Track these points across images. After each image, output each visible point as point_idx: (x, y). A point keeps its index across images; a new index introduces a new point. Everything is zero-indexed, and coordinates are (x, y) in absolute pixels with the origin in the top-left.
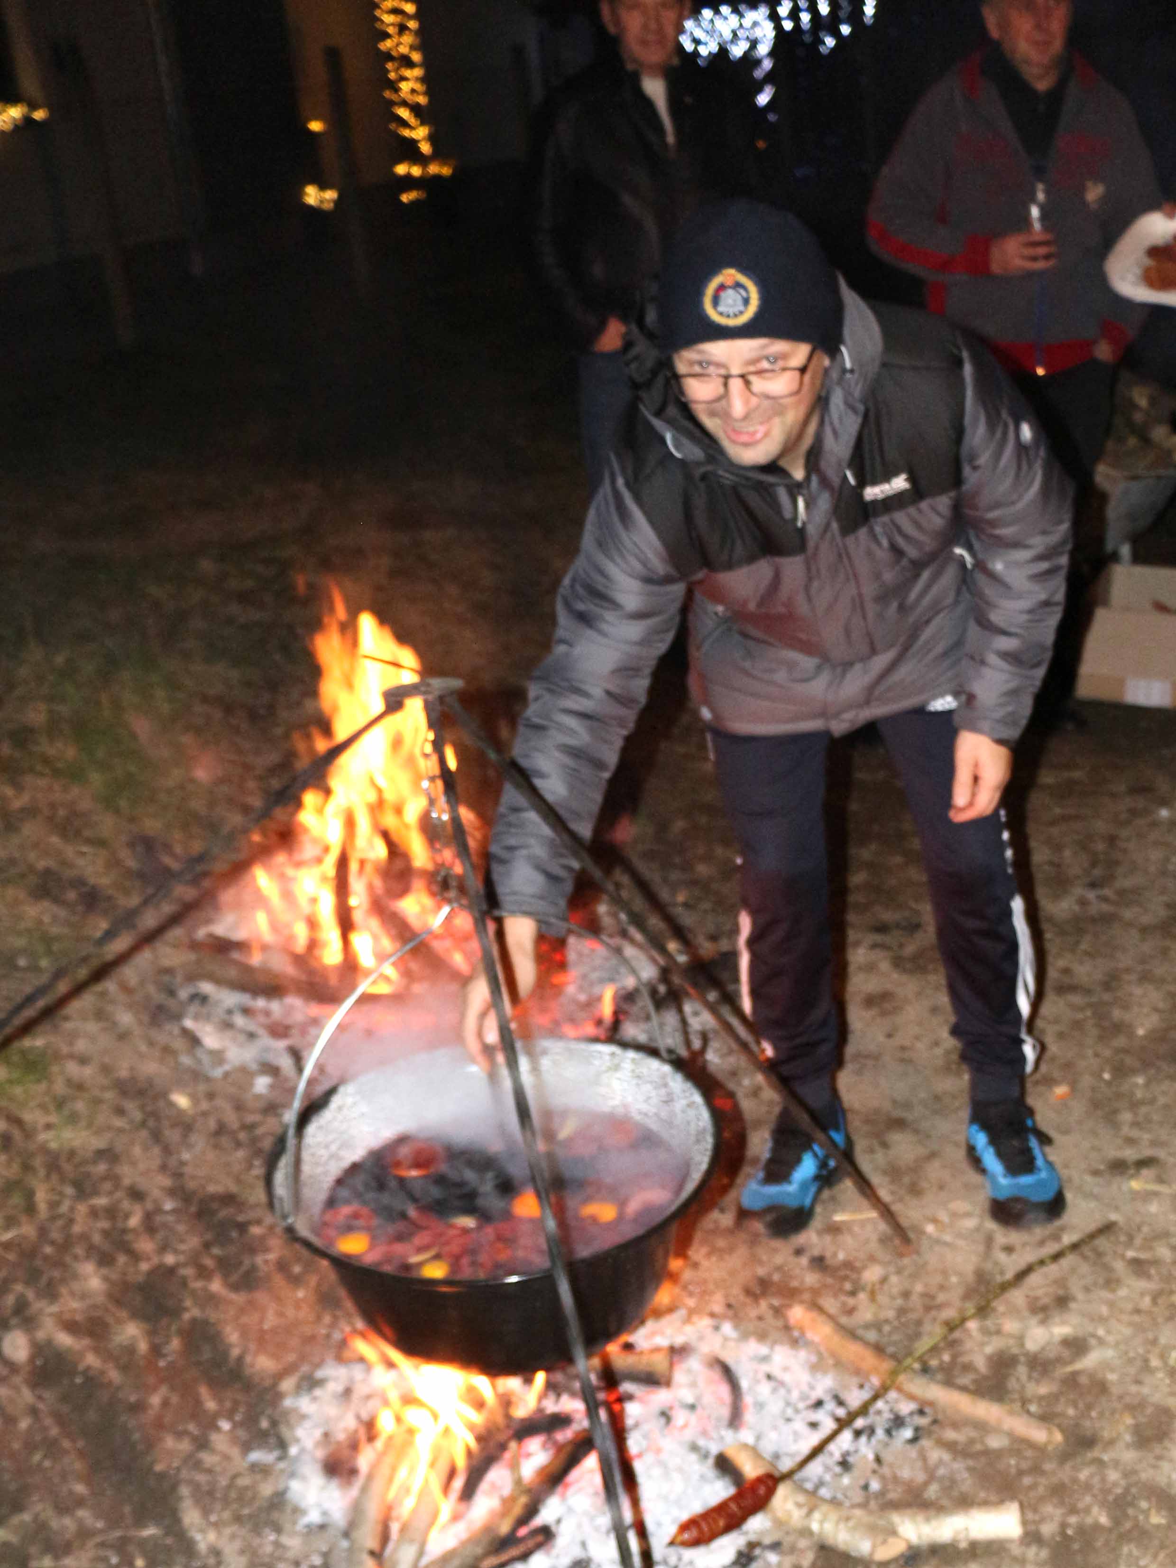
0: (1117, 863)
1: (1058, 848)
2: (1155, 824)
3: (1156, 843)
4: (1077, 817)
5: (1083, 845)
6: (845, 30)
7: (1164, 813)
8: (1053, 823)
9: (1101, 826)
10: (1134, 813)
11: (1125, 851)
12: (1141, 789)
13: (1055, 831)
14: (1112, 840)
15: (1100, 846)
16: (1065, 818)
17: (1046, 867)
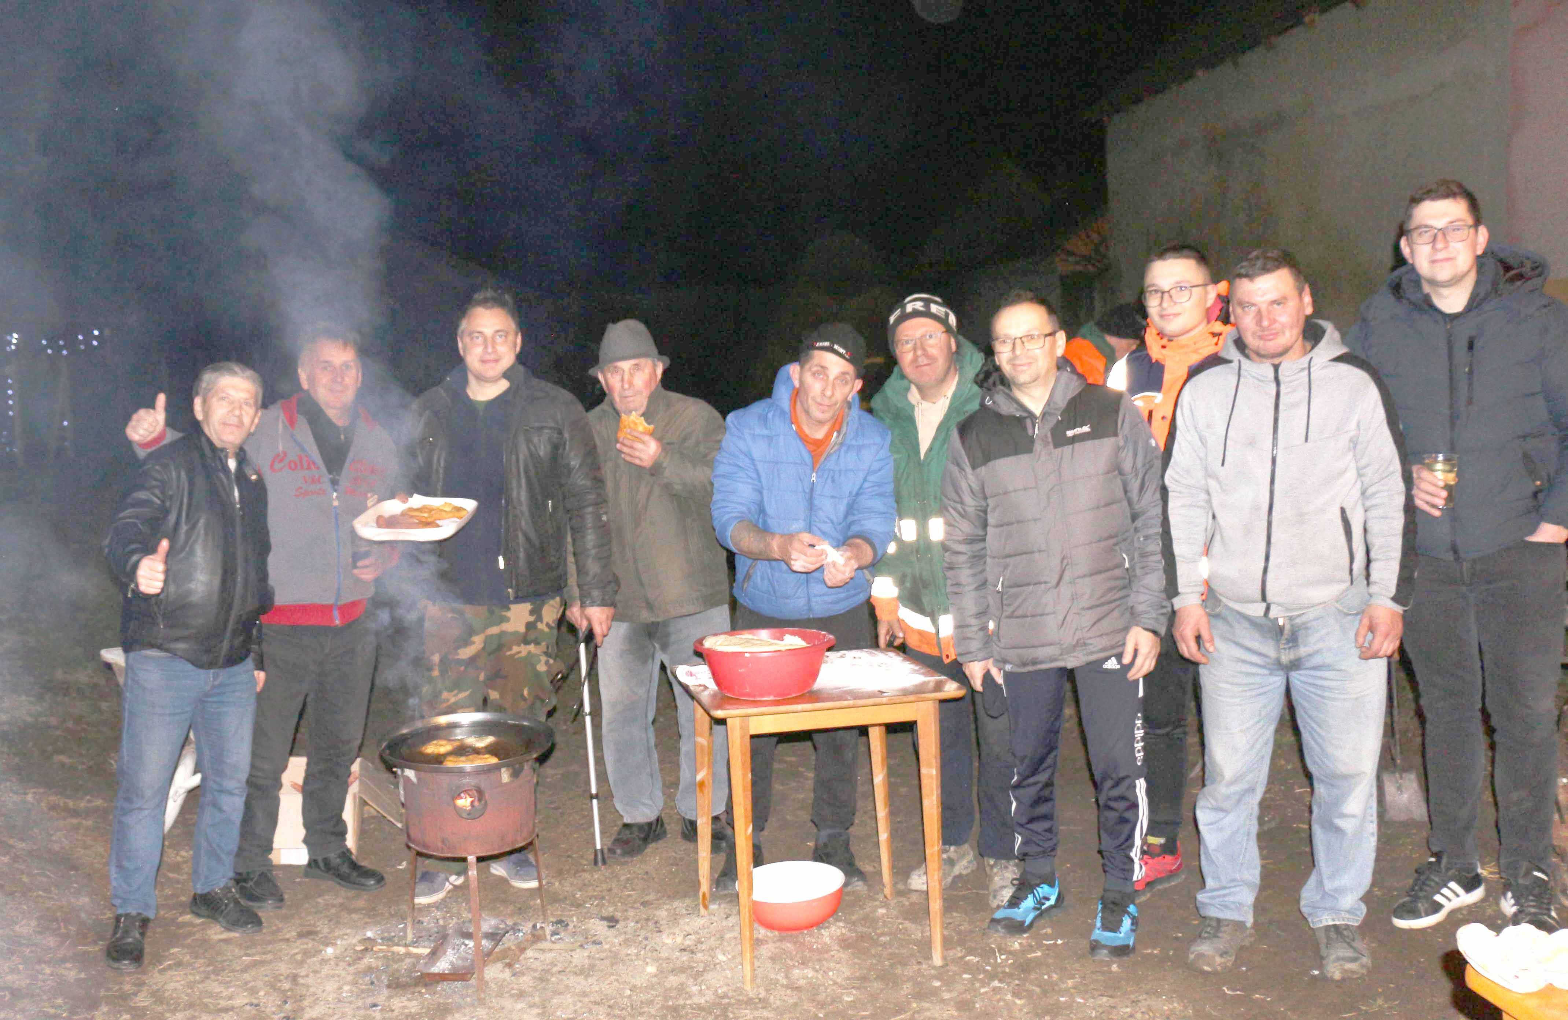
0: (302, 997)
1: (253, 991)
2: (324, 961)
3: (329, 977)
4: (262, 963)
5: (272, 986)
6: (82, 347)
7: (330, 951)
8: (245, 970)
9: (283, 968)
10: (307, 954)
11: (307, 986)
12: (308, 934)
13: (247, 976)
14: (294, 978)
15: (286, 986)
16: (255, 964)
17: (248, 1008)
